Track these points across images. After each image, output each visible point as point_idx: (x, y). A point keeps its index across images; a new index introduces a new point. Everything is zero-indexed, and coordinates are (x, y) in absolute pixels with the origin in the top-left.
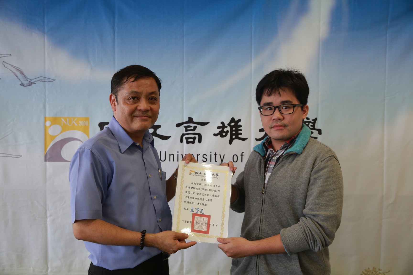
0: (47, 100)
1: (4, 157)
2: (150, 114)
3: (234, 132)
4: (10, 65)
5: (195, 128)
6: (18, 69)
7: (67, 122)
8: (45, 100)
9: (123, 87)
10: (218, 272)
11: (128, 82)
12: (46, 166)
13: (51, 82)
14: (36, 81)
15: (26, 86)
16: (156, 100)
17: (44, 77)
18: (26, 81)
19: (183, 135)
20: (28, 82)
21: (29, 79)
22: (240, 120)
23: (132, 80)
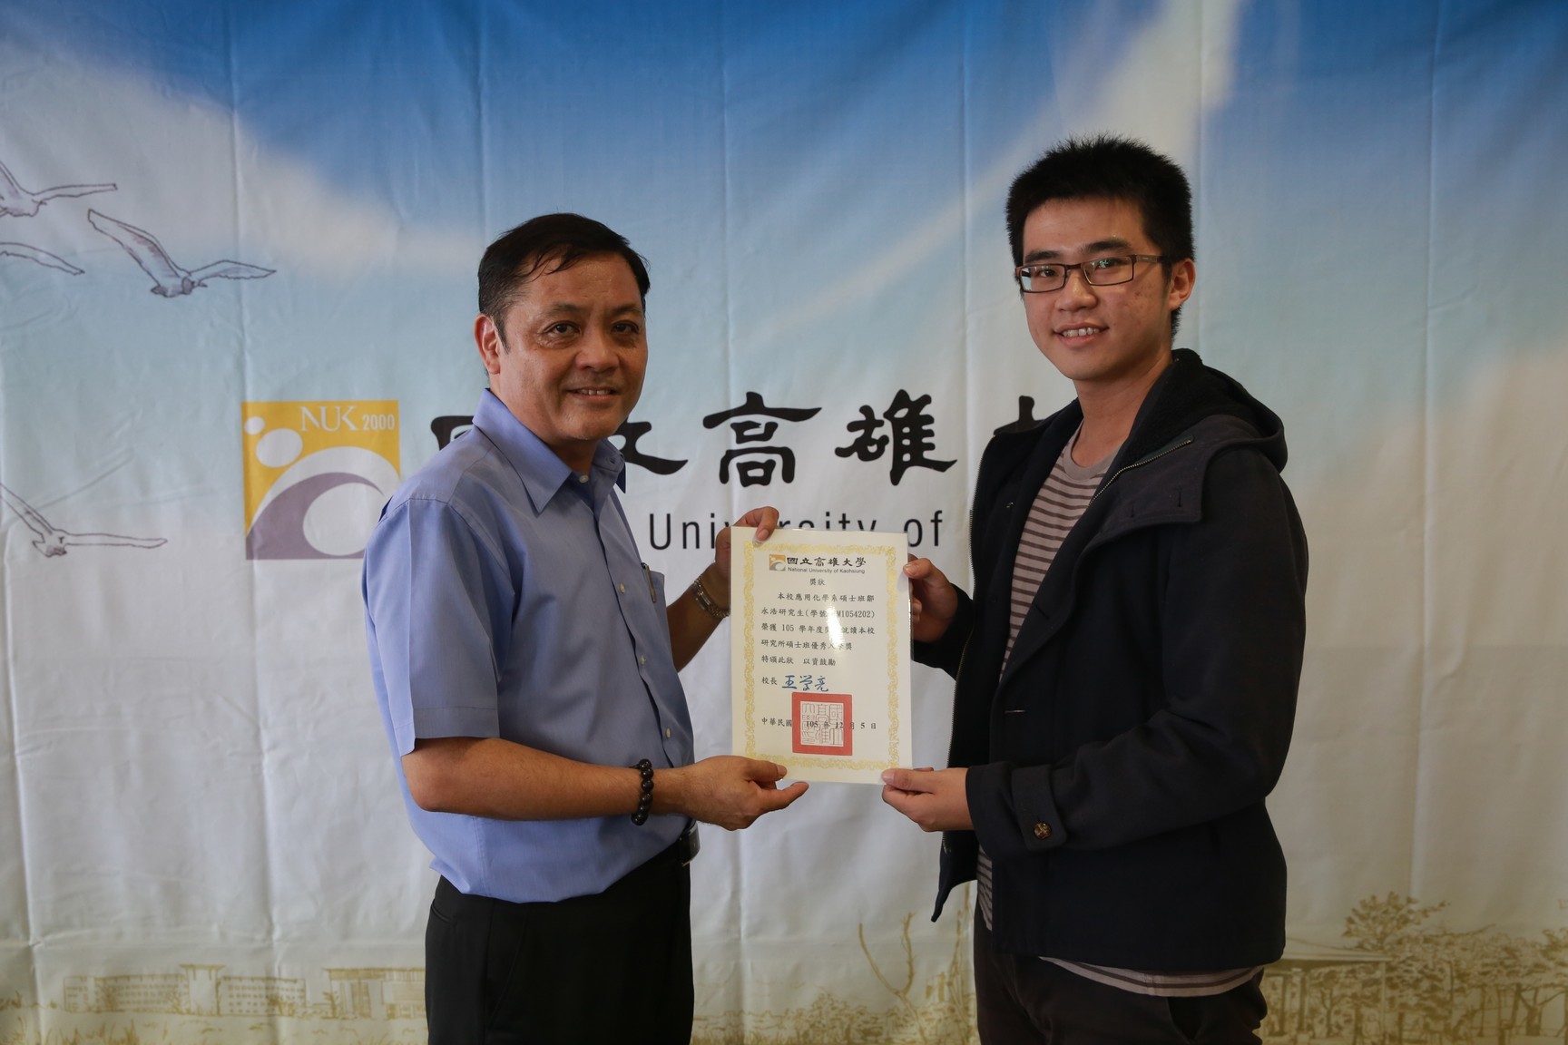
0: (248, 341)
1: (106, 545)
2: (617, 379)
3: (906, 442)
4: (113, 223)
5: (771, 428)
6: (142, 237)
7: (319, 420)
8: (241, 343)
9: (525, 290)
10: (861, 926)
11: (540, 270)
12: (251, 576)
13: (262, 280)
14: (207, 278)
15: (171, 296)
16: (637, 333)
17: (236, 263)
18: (171, 276)
19: (730, 455)
20: (178, 282)
21: (183, 270)
22: (926, 400)
23: (555, 264)
